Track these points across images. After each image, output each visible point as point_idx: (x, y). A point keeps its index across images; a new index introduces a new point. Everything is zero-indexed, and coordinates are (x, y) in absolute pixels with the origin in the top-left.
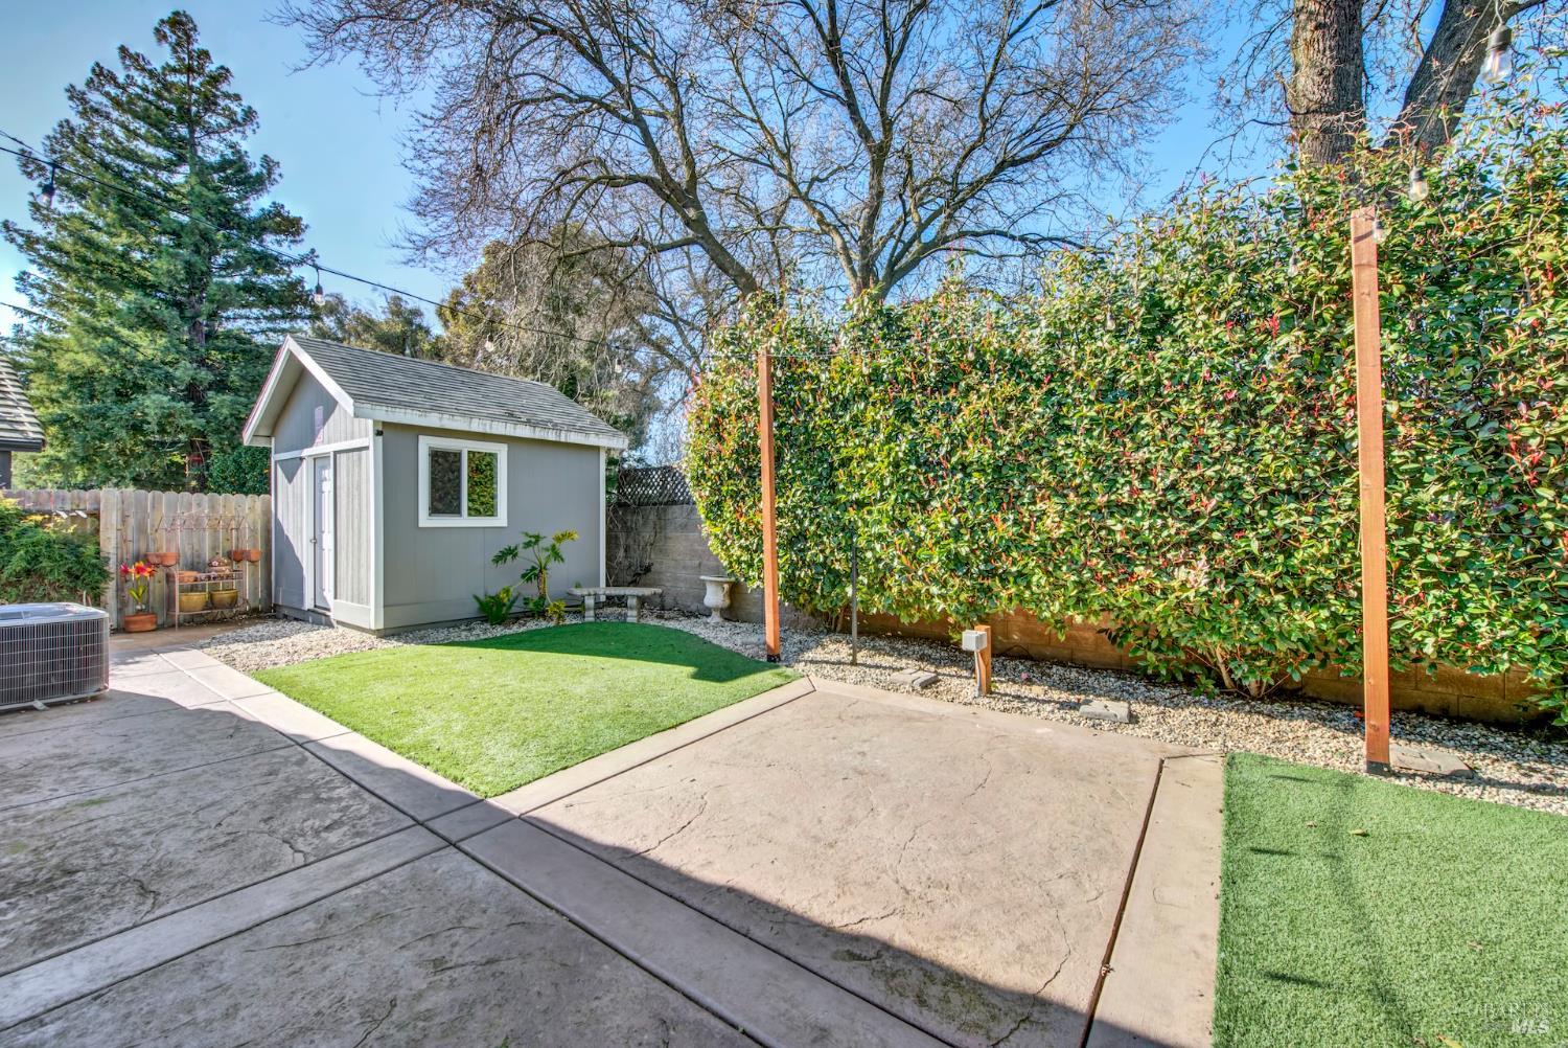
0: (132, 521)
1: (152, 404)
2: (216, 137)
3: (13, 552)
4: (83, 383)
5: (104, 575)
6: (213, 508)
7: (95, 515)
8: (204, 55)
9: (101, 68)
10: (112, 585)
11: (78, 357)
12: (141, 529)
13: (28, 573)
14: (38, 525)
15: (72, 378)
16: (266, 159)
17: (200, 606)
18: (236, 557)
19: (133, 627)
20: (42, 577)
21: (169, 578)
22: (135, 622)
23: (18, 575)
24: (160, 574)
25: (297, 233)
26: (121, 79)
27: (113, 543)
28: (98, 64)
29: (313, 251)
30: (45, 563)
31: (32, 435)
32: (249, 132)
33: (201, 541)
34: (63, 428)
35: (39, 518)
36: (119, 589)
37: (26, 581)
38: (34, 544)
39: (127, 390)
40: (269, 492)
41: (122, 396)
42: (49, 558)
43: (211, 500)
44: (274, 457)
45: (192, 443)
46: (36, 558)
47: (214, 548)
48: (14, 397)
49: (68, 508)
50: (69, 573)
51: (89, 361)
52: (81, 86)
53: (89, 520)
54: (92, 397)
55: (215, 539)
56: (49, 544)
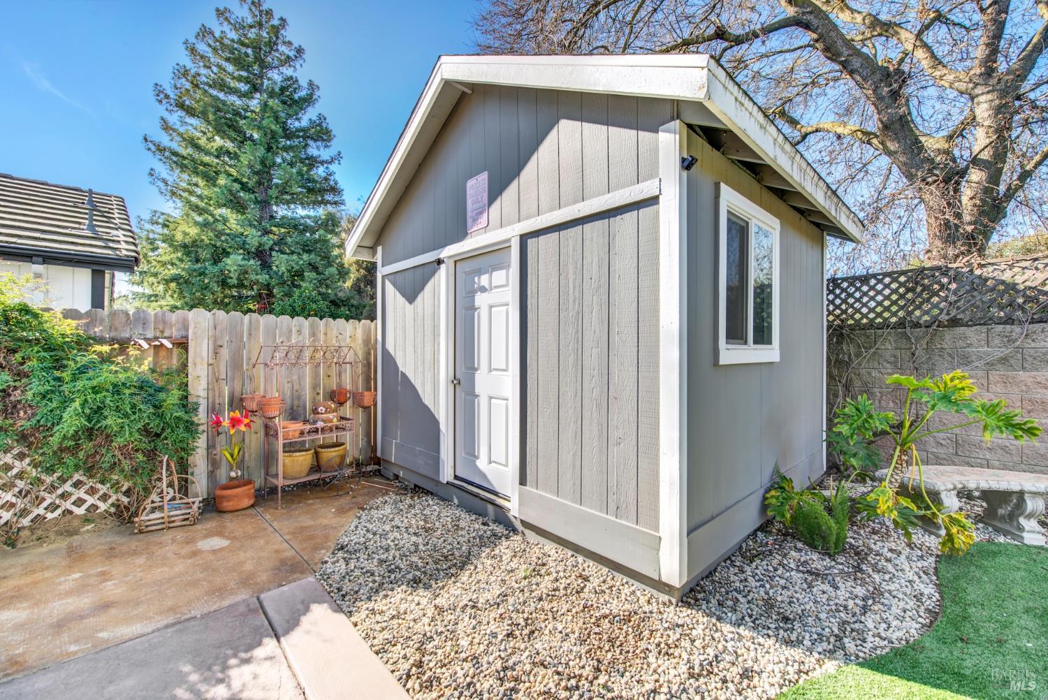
0: (225, 353)
1: (233, 262)
2: (276, 71)
3: (66, 402)
4: (190, 249)
5: (191, 427)
6: (313, 334)
7: (183, 345)
8: (269, 13)
9: (205, 28)
10: (201, 442)
11: (188, 230)
12: (236, 363)
13: (90, 433)
14: (105, 359)
15: (185, 246)
16: (311, 84)
17: (306, 468)
18: (337, 397)
19: (227, 505)
20: (109, 438)
21: (270, 432)
22: (229, 498)
23: (75, 436)
24: (258, 423)
25: (329, 140)
26: (217, 34)
27: (203, 384)
28: (203, 25)
29: (339, 153)
30: (111, 421)
31: (125, 252)
32: (298, 66)
33: (301, 378)
34: (179, 284)
35: (105, 348)
36: (210, 447)
37: (88, 446)
38: (95, 390)
39: (219, 255)
40: (372, 318)
41: (216, 261)
42: (118, 409)
43: (312, 326)
44: (381, 272)
45: (260, 295)
46: (98, 410)
47: (315, 386)
48: (117, 221)
49: (150, 335)
50: (146, 431)
51: (194, 231)
52: (192, 40)
53: (176, 351)
54: (197, 261)
55: (316, 375)
56: (117, 389)
